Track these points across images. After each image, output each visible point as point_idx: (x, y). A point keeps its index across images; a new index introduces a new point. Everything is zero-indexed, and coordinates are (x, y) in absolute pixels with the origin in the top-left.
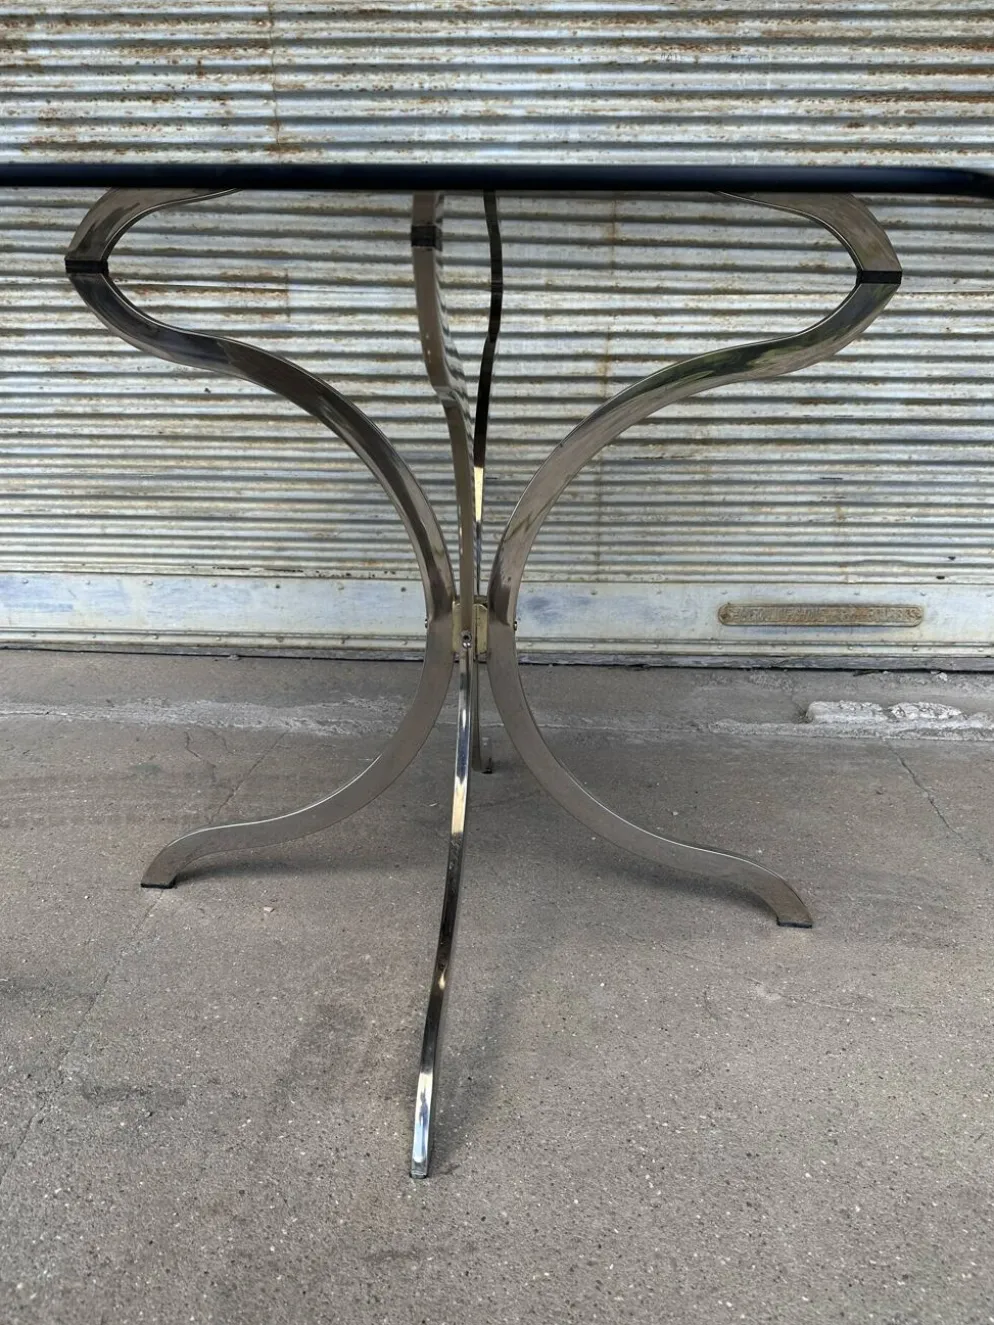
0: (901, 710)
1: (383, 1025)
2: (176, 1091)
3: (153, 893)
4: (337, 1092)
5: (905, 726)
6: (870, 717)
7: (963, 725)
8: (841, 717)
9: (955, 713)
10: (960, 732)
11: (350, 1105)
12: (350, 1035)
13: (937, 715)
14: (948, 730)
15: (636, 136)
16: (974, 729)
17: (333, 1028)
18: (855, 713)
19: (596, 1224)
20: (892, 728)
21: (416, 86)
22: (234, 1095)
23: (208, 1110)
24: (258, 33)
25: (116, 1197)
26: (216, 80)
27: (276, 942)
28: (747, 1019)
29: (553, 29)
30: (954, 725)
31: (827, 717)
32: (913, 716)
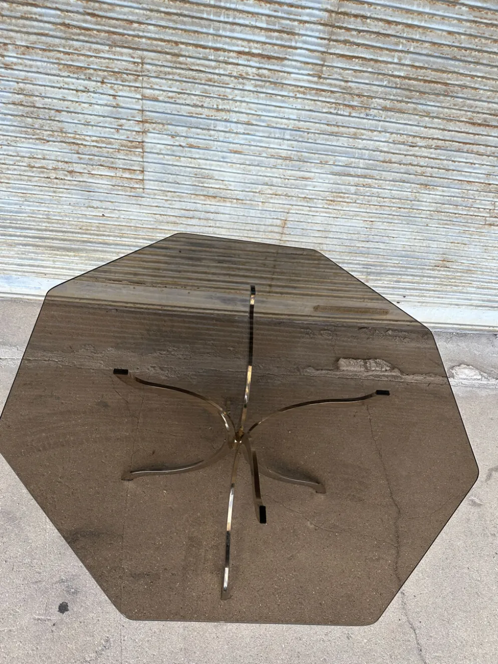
0: (370, 364)
1: (208, 544)
2: (156, 574)
3: (126, 483)
4: (199, 572)
5: (370, 373)
6: (358, 369)
7: (389, 374)
8: (349, 368)
9: (388, 369)
10: (387, 376)
11: (203, 576)
12: (199, 549)
13: (382, 368)
14: (384, 375)
15: (315, 140)
16: (393, 375)
17: (193, 546)
18: (354, 366)
19: (265, 611)
20: (366, 374)
21: (215, 106)
22: (173, 574)
23: (167, 580)
24: (135, 71)
25: (151, 612)
26: (111, 88)
27: (171, 508)
28: (304, 536)
29: (285, 91)
30: (386, 374)
31: (345, 368)
32: (373, 369)
